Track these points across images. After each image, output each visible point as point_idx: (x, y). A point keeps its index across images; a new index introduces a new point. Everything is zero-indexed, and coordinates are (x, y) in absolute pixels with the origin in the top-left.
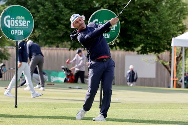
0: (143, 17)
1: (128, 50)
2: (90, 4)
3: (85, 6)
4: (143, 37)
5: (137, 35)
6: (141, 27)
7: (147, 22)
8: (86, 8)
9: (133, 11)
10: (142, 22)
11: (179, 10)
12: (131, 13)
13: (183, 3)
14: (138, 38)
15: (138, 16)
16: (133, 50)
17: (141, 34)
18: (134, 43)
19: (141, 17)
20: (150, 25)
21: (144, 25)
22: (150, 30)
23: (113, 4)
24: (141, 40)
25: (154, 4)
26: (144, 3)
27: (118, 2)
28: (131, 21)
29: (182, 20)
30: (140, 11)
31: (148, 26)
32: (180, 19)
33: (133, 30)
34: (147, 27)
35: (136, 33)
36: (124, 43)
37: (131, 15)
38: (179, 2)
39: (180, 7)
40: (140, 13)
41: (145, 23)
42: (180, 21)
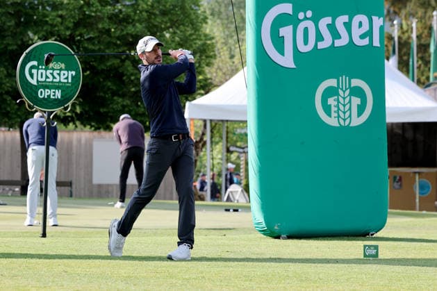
0: (128, 63)
1: (97, 129)
2: (21, 37)
3: (10, 43)
4: (127, 102)
5: (115, 98)
6: (123, 82)
8: (11, 45)
10: (125, 72)
11: (198, 48)
12: (104, 54)
13: (206, 35)
14: (118, 103)
15: (118, 61)
16: (108, 128)
17: (123, 96)
18: (110, 114)
19: (123, 61)
21: (129, 77)
24: (124, 106)
26: (128, 34)
27: (77, 33)
28: (103, 70)
29: (203, 67)
30: (121, 49)
32: (199, 66)
33: (109, 89)
34: (136, 81)
35: (114, 94)
36: (91, 114)
37: (103, 59)
38: (197, 33)
39: (199, 43)
41: (132, 75)
42: (200, 69)
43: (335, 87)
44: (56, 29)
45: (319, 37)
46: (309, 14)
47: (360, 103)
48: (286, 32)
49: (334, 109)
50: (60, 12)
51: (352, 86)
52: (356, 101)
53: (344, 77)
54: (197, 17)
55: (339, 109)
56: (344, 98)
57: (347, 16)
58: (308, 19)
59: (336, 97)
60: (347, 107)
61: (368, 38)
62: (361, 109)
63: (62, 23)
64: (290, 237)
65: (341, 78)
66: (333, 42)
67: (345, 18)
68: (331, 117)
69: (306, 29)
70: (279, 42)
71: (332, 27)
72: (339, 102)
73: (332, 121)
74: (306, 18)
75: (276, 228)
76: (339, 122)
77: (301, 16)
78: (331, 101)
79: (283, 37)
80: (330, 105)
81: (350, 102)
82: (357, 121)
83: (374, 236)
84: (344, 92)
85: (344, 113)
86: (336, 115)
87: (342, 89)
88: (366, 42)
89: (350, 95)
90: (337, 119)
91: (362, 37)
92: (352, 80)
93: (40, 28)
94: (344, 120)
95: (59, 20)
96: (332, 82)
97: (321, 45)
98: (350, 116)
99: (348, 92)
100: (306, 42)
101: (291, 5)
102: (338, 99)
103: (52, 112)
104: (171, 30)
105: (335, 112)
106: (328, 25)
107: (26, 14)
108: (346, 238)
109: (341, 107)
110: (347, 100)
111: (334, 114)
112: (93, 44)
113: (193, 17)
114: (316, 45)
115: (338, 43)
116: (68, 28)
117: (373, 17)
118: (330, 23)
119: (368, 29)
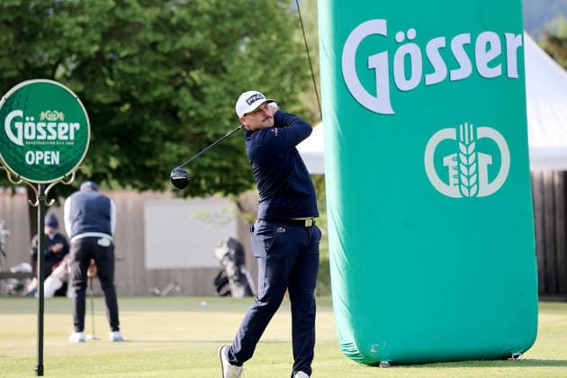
0: (184, 92)
1: (143, 189)
2: (24, 57)
3: (7, 66)
4: (185, 149)
5: (168, 144)
6: (178, 120)
7: (196, 104)
8: (10, 70)
9: (154, 75)
10: (181, 105)
11: (290, 65)
12: (148, 79)
13: (299, 45)
14: (171, 152)
15: (170, 89)
16: (160, 188)
17: (179, 140)
18: (162, 169)
19: (177, 89)
20: (205, 112)
21: (187, 113)
22: (206, 128)
23: (94, 57)
24: (180, 157)
25: (216, 50)
26: (183, 49)
27: (108, 48)
28: (148, 104)
29: (296, 94)
30: (173, 72)
31: (199, 115)
32: (293, 92)
33: (157, 130)
34: (197, 119)
35: (167, 138)
37: (146, 87)
38: (286, 43)
39: (290, 57)
40: (173, 78)
41: (191, 108)
42: (292, 97)
43: (453, 140)
44: (76, 43)
45: (428, 68)
46: (412, 34)
47: (491, 163)
48: (378, 61)
49: (452, 172)
50: (81, 19)
51: (478, 138)
52: (486, 160)
53: (466, 124)
54: (286, 19)
55: (460, 172)
56: (468, 156)
57: (469, 35)
58: (410, 41)
59: (456, 155)
60: (473, 169)
61: (500, 66)
62: (493, 172)
63: (84, 35)
64: (393, 364)
65: (461, 126)
66: (449, 74)
67: (465, 38)
68: (448, 184)
69: (408, 57)
70: (368, 77)
71: (446, 53)
72: (459, 162)
73: (451, 191)
74: (407, 40)
75: (372, 351)
76: (461, 192)
77: (400, 37)
78: (448, 161)
79: (374, 69)
80: (447, 167)
81: (476, 161)
82: (487, 189)
83: (519, 358)
84: (467, 146)
85: (469, 177)
86: (457, 181)
87: (464, 143)
88: (497, 71)
89: (476, 151)
90: (457, 186)
91: (491, 64)
92: (479, 129)
93: (51, 43)
94: (469, 188)
95: (79, 30)
96: (449, 133)
97: (431, 79)
98: (477, 182)
99: (472, 146)
100: (408, 76)
101: (385, 21)
102: (458, 157)
103: (47, 185)
104: (247, 40)
105: (454, 177)
106: (440, 49)
107: (30, 23)
108: (477, 362)
109: (463, 169)
110: (472, 158)
111: (453, 181)
112: (132, 64)
113: (279, 18)
114: (423, 79)
115: (456, 75)
116: (92, 42)
117: (507, 35)
118: (444, 45)
119: (500, 52)
